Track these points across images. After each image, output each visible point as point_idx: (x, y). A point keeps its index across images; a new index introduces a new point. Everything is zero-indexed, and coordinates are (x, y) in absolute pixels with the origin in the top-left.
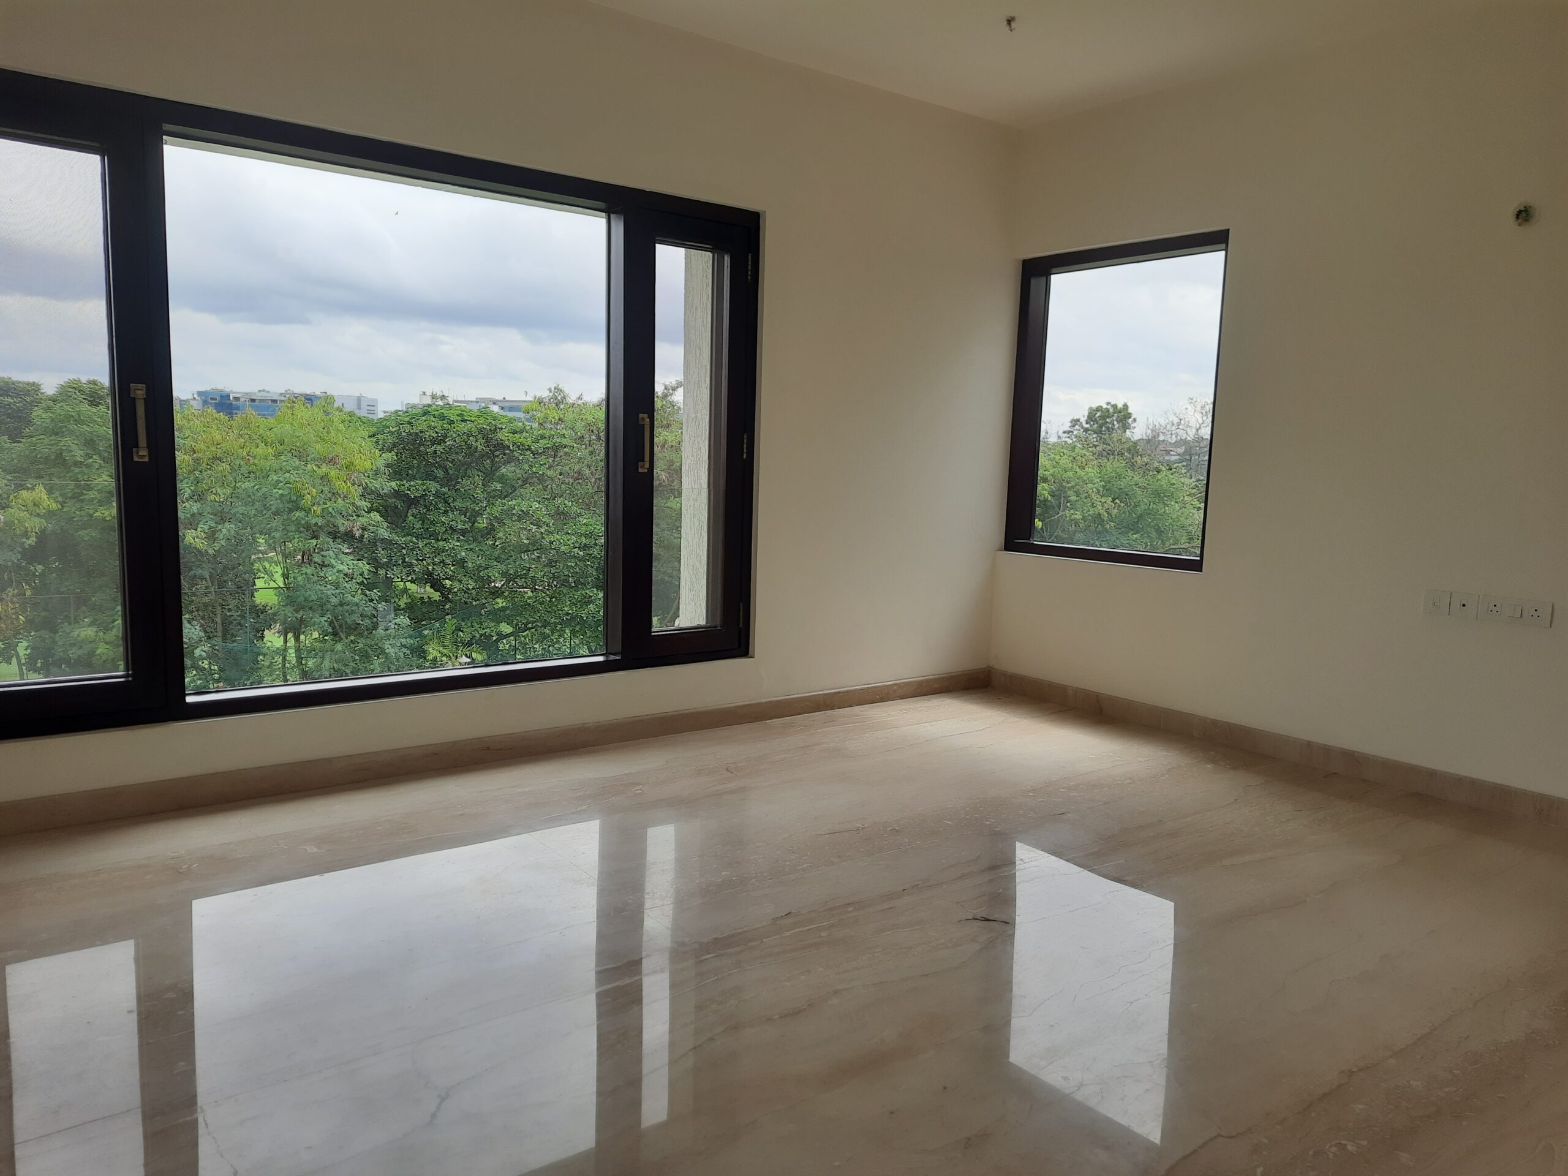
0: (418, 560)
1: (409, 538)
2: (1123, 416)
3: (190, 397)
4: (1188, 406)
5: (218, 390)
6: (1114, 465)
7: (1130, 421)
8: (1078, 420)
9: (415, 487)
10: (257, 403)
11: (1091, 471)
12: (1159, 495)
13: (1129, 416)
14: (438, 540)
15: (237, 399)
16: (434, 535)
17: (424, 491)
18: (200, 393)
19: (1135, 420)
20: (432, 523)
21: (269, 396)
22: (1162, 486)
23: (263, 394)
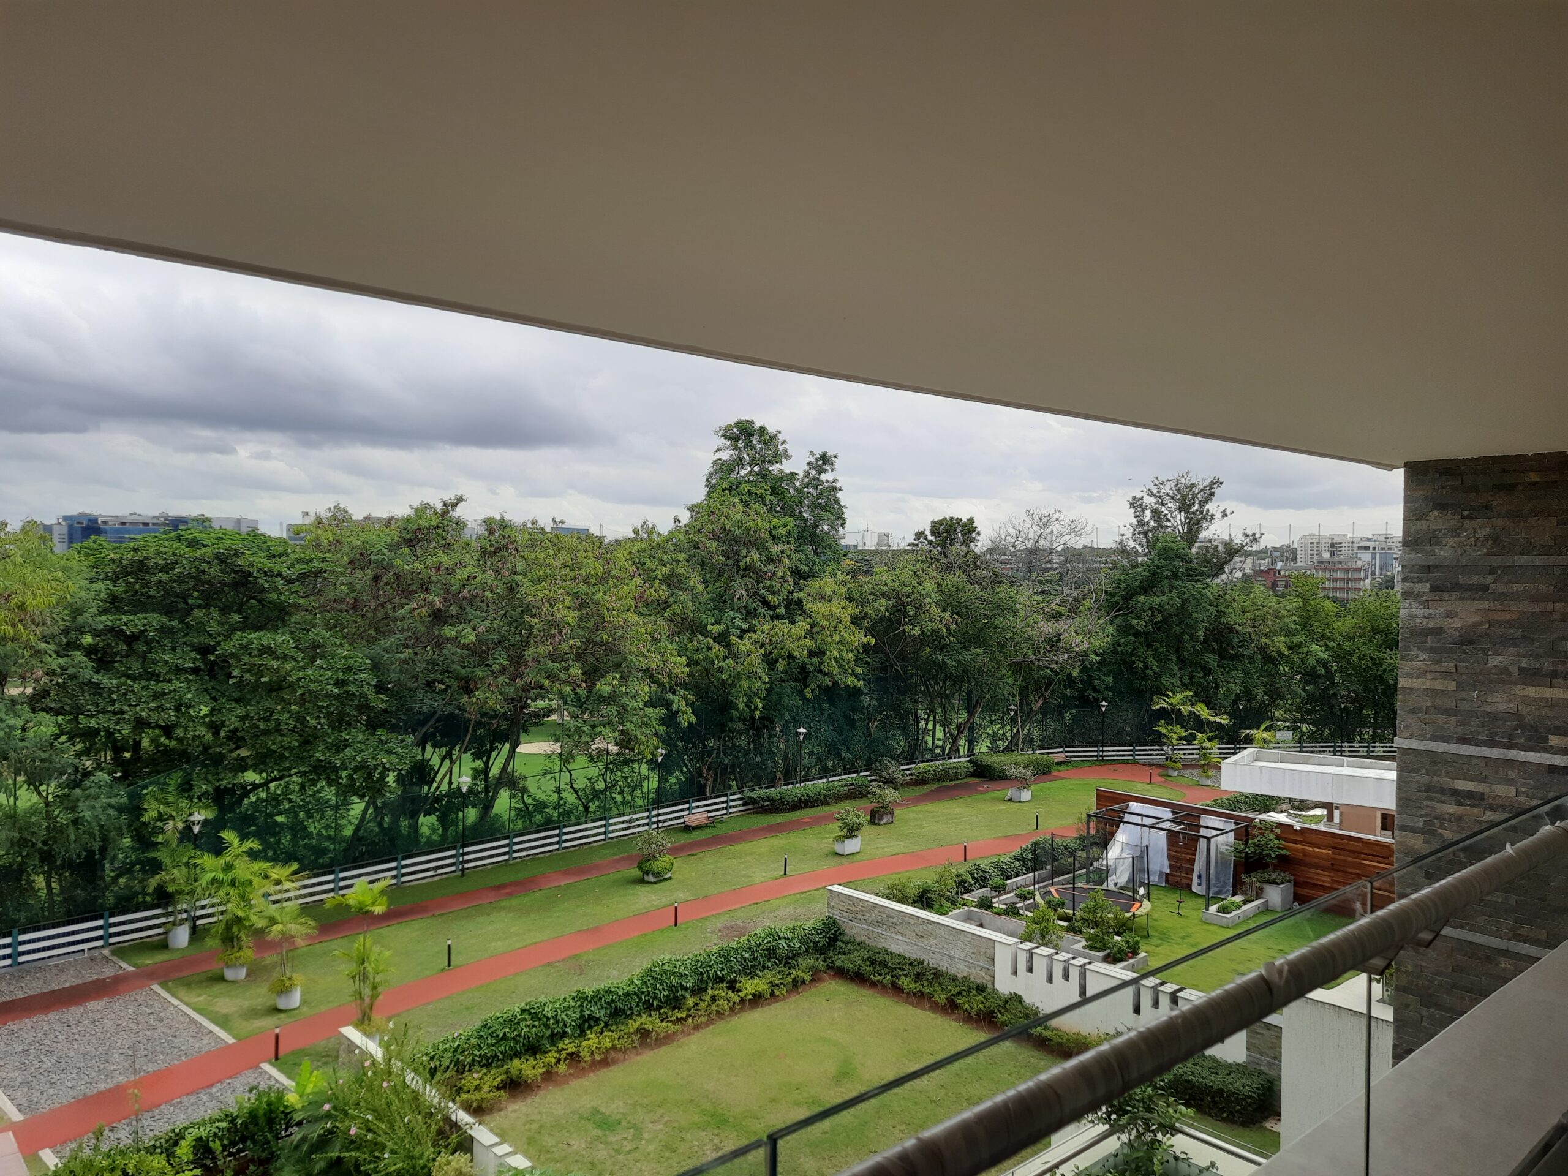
0: (130, 705)
1: (123, 680)
2: (969, 530)
3: (54, 522)
4: (1026, 519)
5: (85, 514)
6: (956, 579)
7: (974, 535)
8: (923, 533)
9: (131, 623)
10: (127, 526)
11: (929, 585)
12: (999, 609)
13: (974, 530)
14: (158, 681)
15: (105, 523)
16: (155, 676)
17: (144, 625)
18: (65, 518)
19: (978, 533)
20: (154, 662)
21: (141, 520)
22: (1000, 599)
23: (135, 517)
